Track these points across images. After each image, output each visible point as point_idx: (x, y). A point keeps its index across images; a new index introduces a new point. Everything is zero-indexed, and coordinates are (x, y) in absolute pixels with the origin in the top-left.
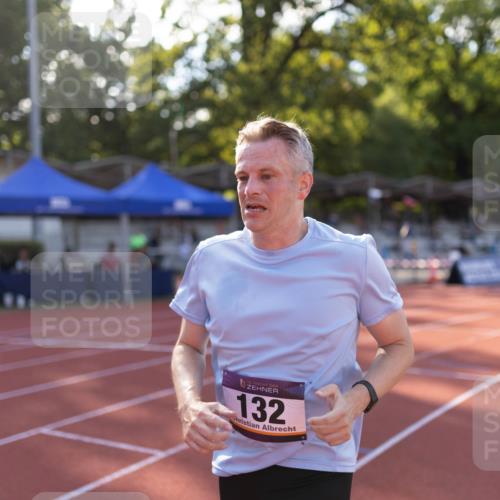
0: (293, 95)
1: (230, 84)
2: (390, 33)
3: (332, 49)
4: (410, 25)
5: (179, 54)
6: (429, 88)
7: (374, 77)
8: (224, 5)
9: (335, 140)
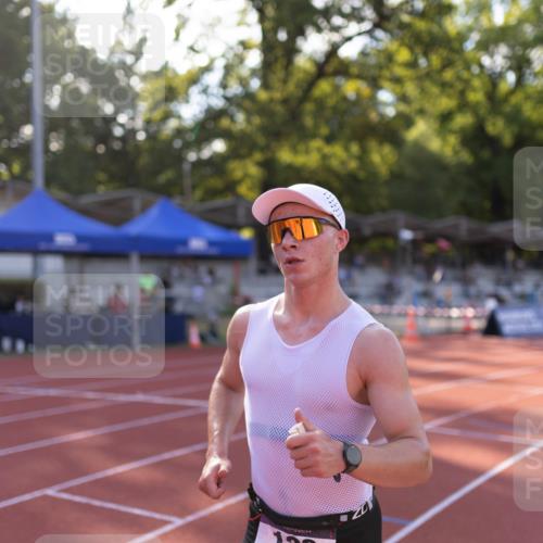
0: (316, 126)
1: (249, 113)
2: (422, 62)
3: (359, 77)
4: (444, 53)
5: (194, 79)
6: (463, 120)
7: (403, 107)
8: (243, 28)
9: (362, 175)
